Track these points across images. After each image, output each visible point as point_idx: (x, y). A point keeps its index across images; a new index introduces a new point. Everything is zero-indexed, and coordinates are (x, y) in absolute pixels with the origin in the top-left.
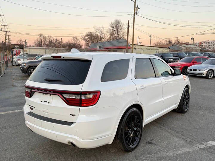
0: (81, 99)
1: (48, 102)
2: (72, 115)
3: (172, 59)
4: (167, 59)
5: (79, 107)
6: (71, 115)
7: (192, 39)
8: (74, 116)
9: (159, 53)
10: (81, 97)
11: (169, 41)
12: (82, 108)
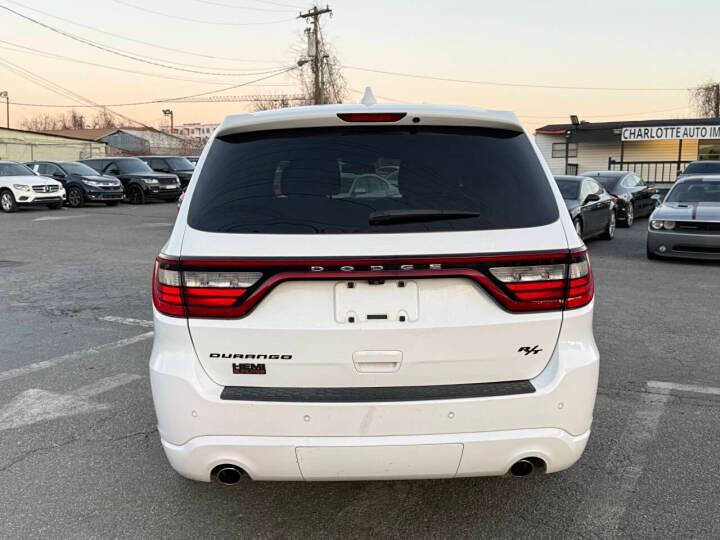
0: (567, 280)
1: (393, 316)
2: (527, 350)
3: (155, 181)
4: (137, 181)
5: (560, 313)
6: (521, 350)
7: (166, 112)
8: (536, 352)
9: (93, 158)
10: (567, 272)
11: (74, 117)
12: (568, 314)
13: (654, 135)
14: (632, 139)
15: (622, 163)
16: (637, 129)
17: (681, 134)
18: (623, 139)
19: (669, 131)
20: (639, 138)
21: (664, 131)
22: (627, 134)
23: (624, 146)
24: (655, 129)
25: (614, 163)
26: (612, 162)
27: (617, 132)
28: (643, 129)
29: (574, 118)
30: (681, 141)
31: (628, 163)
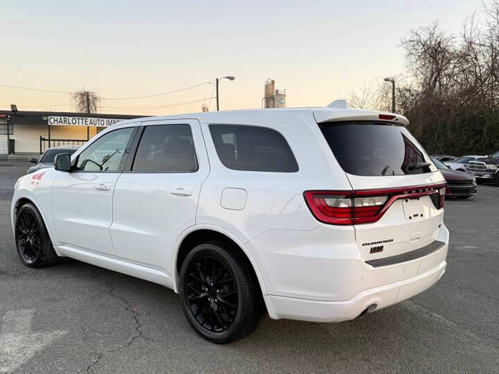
13: (70, 122)
14: (56, 124)
15: (49, 140)
16: (59, 118)
17: (88, 123)
18: (49, 124)
19: (81, 121)
20: (61, 124)
21: (77, 120)
22: (52, 120)
23: (50, 128)
24: (71, 118)
25: (44, 140)
26: (42, 139)
27: (45, 118)
28: (63, 118)
29: (13, 106)
30: (88, 127)
31: (54, 140)
